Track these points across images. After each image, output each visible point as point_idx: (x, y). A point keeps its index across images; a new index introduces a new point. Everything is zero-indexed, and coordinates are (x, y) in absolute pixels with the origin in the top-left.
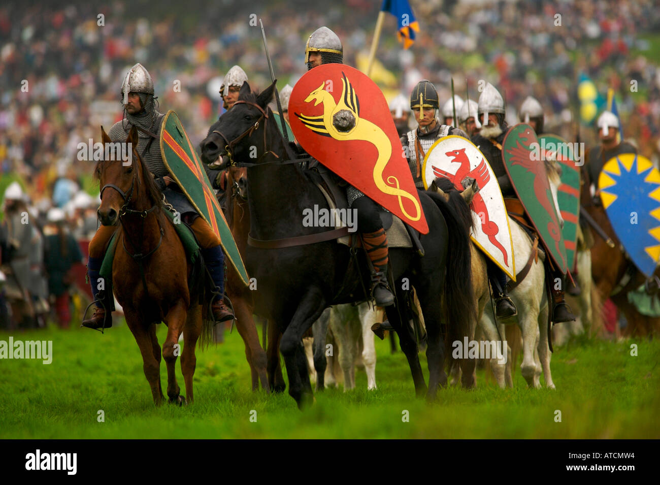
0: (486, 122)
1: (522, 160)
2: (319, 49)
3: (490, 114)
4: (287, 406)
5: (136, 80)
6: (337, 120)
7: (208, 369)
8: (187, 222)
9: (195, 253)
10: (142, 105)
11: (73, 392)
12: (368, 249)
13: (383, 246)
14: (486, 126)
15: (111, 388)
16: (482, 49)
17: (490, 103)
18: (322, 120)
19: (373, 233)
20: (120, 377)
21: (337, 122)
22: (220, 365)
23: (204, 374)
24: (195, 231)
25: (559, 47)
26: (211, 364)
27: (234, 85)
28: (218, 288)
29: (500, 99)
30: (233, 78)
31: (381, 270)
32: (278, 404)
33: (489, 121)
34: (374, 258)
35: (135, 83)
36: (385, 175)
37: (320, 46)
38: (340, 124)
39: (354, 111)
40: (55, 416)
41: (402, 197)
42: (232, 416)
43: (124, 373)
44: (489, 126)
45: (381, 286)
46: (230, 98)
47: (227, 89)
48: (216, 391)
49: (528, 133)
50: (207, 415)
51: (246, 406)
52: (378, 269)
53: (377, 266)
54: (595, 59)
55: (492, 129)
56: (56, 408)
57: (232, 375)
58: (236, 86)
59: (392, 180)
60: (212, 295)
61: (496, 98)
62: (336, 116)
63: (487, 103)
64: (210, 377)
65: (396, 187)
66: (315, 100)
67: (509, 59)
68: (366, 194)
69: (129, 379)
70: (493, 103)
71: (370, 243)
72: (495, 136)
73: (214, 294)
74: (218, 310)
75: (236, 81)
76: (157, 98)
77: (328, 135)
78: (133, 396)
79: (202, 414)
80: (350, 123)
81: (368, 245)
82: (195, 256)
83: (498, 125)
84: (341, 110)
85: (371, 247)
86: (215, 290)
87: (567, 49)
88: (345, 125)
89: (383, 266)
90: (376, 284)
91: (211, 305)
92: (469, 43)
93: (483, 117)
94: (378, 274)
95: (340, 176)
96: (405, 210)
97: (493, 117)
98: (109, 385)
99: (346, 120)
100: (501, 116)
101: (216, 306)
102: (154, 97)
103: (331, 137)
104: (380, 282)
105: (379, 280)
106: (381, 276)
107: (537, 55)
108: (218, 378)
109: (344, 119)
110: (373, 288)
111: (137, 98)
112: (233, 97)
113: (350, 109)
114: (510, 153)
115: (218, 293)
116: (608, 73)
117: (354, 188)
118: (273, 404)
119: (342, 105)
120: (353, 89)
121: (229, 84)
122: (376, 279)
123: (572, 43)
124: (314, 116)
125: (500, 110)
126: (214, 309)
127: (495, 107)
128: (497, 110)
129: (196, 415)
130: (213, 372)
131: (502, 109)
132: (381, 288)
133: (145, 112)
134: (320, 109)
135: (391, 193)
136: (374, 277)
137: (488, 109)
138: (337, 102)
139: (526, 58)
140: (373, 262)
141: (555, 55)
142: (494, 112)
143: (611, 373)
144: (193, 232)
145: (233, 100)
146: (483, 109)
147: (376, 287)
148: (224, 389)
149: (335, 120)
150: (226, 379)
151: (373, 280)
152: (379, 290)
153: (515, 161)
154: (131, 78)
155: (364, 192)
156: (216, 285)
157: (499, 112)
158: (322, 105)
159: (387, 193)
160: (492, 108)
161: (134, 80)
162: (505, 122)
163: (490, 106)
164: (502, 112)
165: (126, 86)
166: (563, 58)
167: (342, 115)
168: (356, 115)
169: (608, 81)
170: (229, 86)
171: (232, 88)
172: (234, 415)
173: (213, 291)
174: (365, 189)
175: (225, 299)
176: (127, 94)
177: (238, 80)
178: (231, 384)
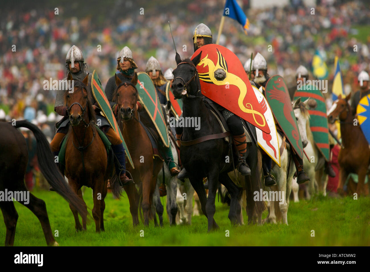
0: (257, 74)
1: (276, 96)
2: (202, 36)
3: (259, 70)
4: (155, 234)
5: (77, 54)
6: (216, 74)
7: (111, 213)
8: (104, 131)
9: (109, 148)
10: (80, 68)
11: (35, 226)
12: (237, 144)
13: (244, 142)
14: (257, 77)
15: (57, 224)
16: (264, 35)
17: (259, 64)
18: (208, 75)
19: (240, 136)
20: (62, 218)
21: (217, 76)
22: (118, 212)
23: (108, 216)
24: (109, 136)
25: (307, 33)
26: (112, 211)
27: (126, 57)
28: (123, 167)
29: (265, 62)
30: (126, 53)
31: (243, 156)
32: (150, 233)
33: (259, 74)
34: (240, 149)
35: (77, 56)
36: (244, 103)
37: (203, 34)
38: (218, 76)
39: (225, 69)
40: (26, 239)
41: (254, 114)
42: (125, 240)
43: (64, 216)
44: (259, 76)
45: (243, 164)
46: (124, 64)
47: (122, 59)
48: (115, 226)
49: (280, 80)
50: (111, 239)
51: (132, 234)
52: (242, 155)
53: (242, 153)
54: (328, 40)
55: (260, 78)
56: (26, 235)
57: (124, 217)
58: (127, 58)
59: (248, 105)
60: (120, 171)
61: (262, 61)
62: (216, 72)
63: (257, 64)
64: (112, 219)
65: (251, 109)
66: (203, 64)
67: (279, 40)
68: (235, 113)
69: (67, 219)
70: (261, 64)
71: (238, 141)
72: (262, 82)
73: (120, 170)
74: (123, 179)
75: (127, 55)
76: (86, 64)
77: (212, 83)
78: (69, 229)
79: (108, 239)
80: (224, 76)
81: (237, 142)
82: (109, 150)
83: (264, 76)
84: (218, 69)
85: (238, 143)
86: (121, 168)
87: (312, 34)
88: (221, 77)
89: (244, 153)
90: (241, 163)
91: (119, 177)
92: (257, 31)
93: (255, 72)
94: (241, 158)
95: (220, 104)
96: (257, 121)
97: (261, 72)
98: (55, 222)
99: (222, 74)
100: (266, 71)
101: (122, 177)
102: (84, 63)
103: (214, 84)
104: (243, 162)
105: (242, 161)
106: (243, 159)
107: (295, 38)
108: (116, 218)
109: (220, 73)
110: (239, 165)
111: (78, 64)
112: (125, 64)
113: (222, 68)
114: (270, 93)
115: (123, 169)
116: (335, 47)
117: (228, 111)
118: (147, 233)
119: (218, 66)
120: (223, 57)
121: (124, 57)
122: (241, 161)
123: (315, 31)
124: (203, 73)
125: (265, 68)
126: (121, 178)
127: (262, 66)
128: (263, 68)
129: (104, 239)
130: (113, 216)
131: (266, 67)
132: (244, 165)
133: (81, 71)
134: (207, 69)
135: (248, 112)
136: (240, 160)
137: (258, 67)
138: (215, 65)
139: (289, 39)
140: (239, 151)
141: (305, 38)
142: (262, 69)
143: (337, 216)
144: (108, 136)
145: (125, 65)
146: (255, 67)
147: (241, 165)
148: (120, 225)
149: (215, 74)
150: (120, 219)
151: (239, 161)
152: (242, 166)
153: (273, 97)
154: (74, 53)
155: (234, 113)
156: (122, 165)
157: (264, 69)
158: (207, 66)
159: (246, 112)
160: (260, 67)
161: (76, 54)
162: (268, 74)
163: (259, 66)
164: (266, 69)
165: (72, 58)
166: (310, 39)
167: (219, 71)
168: (226, 71)
169: (335, 52)
170: (124, 58)
171: (125, 59)
172: (125, 239)
173: (120, 169)
174: (234, 111)
175: (126, 172)
176: (73, 62)
177: (128, 55)
178: (124, 222)
